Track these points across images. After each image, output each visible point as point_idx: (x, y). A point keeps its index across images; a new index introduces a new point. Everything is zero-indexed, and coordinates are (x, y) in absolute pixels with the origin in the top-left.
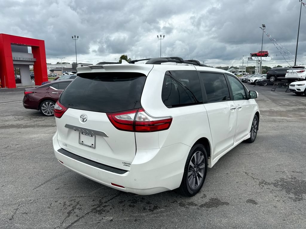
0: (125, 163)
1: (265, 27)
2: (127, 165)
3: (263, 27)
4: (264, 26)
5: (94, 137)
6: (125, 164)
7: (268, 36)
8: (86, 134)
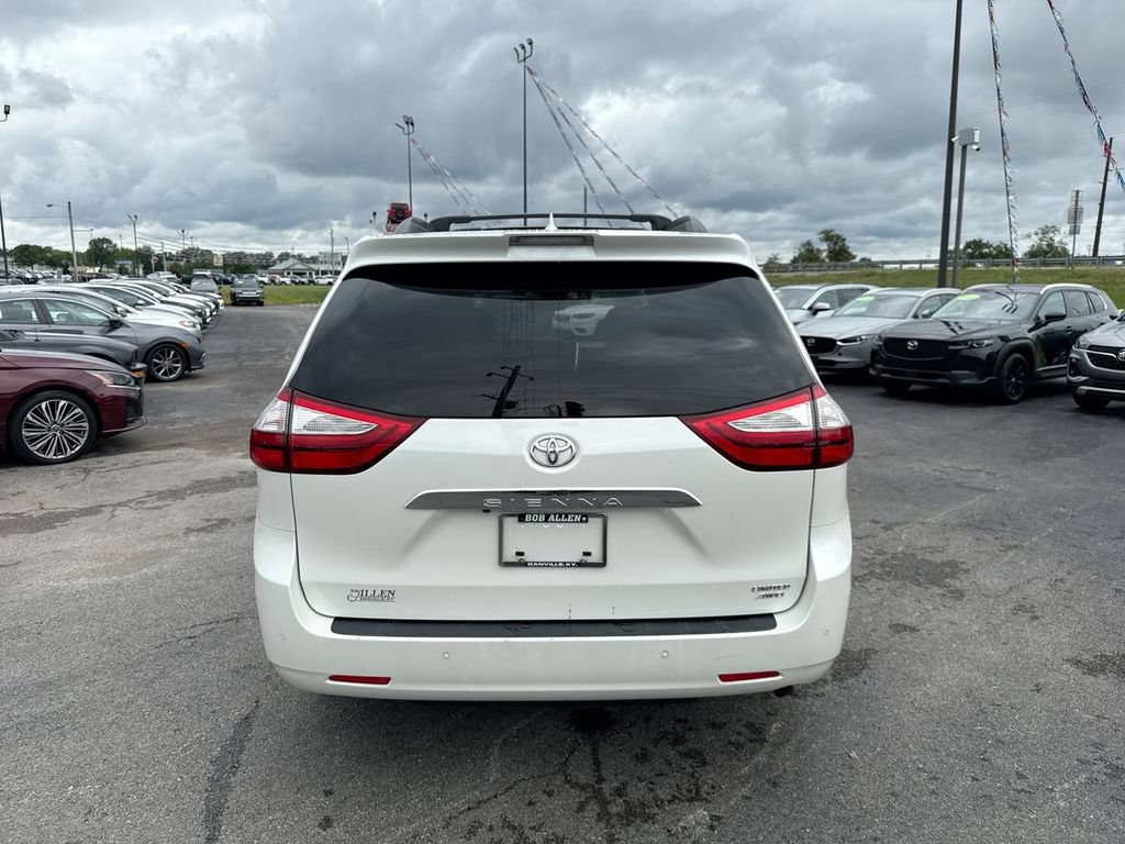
0: (763, 589)
1: (412, 124)
2: (771, 596)
3: (407, 123)
4: (410, 122)
5: (595, 523)
6: (763, 593)
7: (426, 156)
8: (547, 517)
